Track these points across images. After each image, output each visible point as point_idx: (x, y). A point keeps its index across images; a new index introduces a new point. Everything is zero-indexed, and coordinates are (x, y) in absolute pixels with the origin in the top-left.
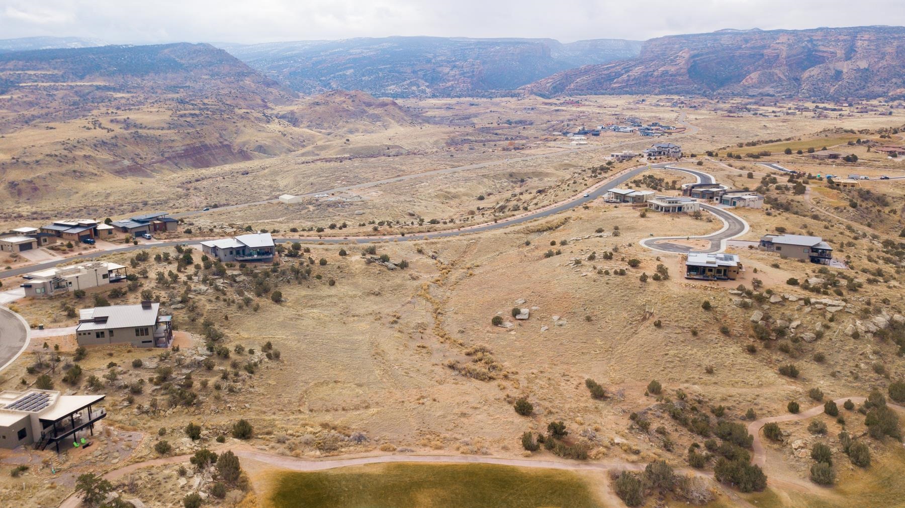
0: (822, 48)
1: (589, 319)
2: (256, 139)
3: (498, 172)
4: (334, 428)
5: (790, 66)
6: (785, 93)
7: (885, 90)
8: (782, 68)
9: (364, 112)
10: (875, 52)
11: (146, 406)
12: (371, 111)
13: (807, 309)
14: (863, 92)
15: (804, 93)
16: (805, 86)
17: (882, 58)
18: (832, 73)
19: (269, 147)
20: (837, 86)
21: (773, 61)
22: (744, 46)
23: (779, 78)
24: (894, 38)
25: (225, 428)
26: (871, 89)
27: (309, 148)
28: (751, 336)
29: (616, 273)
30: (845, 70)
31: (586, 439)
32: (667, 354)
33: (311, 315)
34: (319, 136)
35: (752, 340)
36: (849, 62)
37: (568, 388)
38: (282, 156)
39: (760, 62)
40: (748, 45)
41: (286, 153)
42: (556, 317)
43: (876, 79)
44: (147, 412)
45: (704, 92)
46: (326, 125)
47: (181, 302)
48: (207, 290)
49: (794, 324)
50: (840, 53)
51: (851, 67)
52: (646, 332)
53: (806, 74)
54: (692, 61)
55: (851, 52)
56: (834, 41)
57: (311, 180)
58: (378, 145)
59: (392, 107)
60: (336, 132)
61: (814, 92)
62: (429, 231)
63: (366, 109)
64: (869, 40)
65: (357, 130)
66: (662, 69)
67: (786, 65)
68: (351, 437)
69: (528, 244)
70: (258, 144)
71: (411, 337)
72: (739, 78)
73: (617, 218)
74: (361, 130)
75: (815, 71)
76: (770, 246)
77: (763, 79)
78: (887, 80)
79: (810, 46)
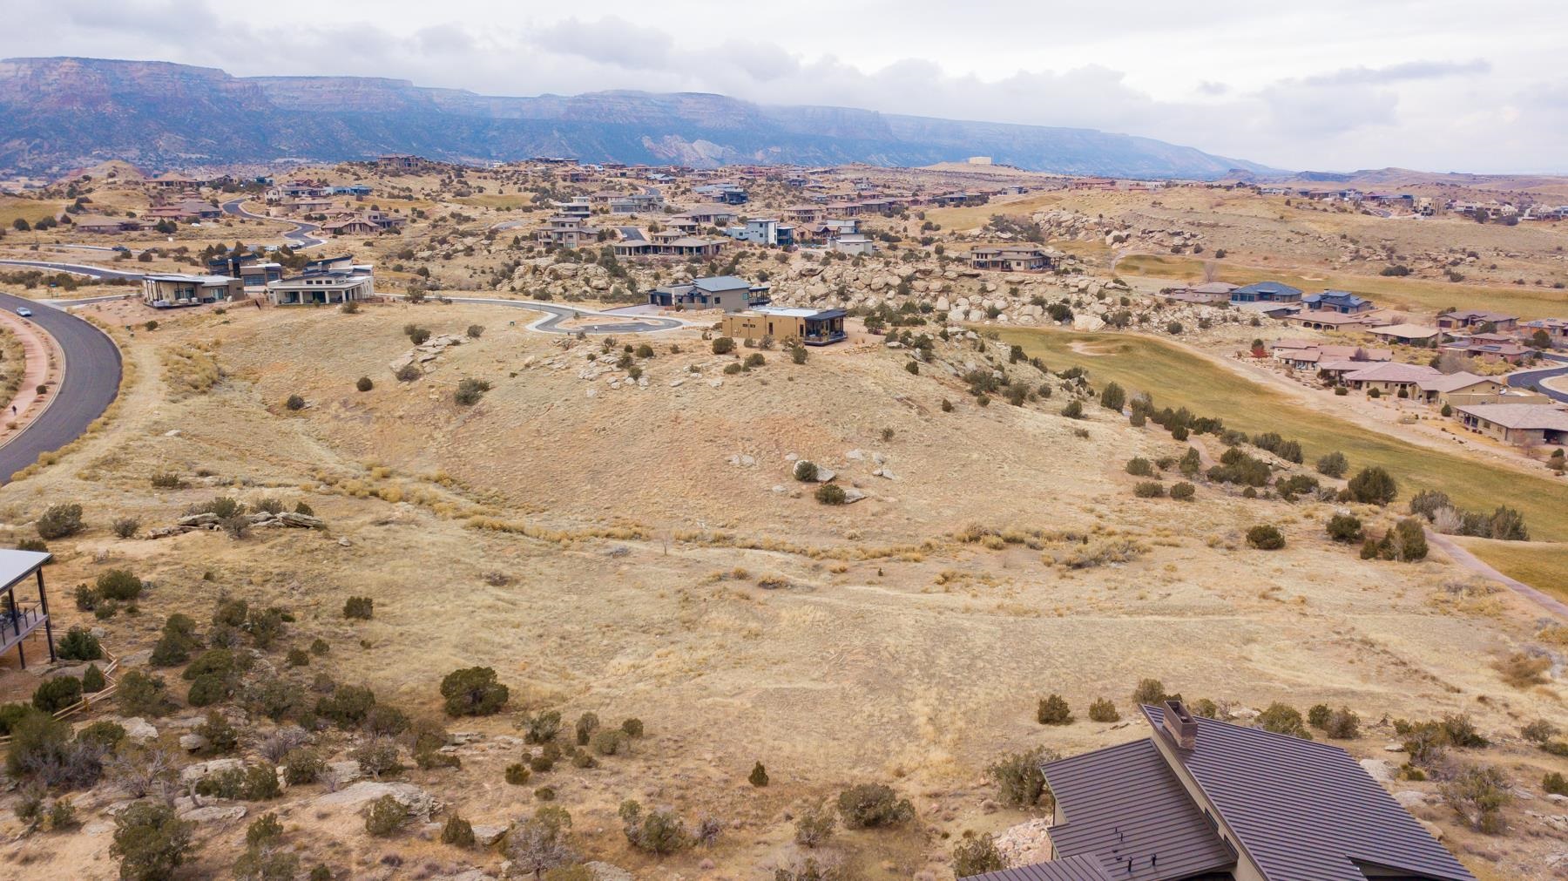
1: (890, 435)
42: (853, 454)
69: (298, 404)
76: (704, 300)
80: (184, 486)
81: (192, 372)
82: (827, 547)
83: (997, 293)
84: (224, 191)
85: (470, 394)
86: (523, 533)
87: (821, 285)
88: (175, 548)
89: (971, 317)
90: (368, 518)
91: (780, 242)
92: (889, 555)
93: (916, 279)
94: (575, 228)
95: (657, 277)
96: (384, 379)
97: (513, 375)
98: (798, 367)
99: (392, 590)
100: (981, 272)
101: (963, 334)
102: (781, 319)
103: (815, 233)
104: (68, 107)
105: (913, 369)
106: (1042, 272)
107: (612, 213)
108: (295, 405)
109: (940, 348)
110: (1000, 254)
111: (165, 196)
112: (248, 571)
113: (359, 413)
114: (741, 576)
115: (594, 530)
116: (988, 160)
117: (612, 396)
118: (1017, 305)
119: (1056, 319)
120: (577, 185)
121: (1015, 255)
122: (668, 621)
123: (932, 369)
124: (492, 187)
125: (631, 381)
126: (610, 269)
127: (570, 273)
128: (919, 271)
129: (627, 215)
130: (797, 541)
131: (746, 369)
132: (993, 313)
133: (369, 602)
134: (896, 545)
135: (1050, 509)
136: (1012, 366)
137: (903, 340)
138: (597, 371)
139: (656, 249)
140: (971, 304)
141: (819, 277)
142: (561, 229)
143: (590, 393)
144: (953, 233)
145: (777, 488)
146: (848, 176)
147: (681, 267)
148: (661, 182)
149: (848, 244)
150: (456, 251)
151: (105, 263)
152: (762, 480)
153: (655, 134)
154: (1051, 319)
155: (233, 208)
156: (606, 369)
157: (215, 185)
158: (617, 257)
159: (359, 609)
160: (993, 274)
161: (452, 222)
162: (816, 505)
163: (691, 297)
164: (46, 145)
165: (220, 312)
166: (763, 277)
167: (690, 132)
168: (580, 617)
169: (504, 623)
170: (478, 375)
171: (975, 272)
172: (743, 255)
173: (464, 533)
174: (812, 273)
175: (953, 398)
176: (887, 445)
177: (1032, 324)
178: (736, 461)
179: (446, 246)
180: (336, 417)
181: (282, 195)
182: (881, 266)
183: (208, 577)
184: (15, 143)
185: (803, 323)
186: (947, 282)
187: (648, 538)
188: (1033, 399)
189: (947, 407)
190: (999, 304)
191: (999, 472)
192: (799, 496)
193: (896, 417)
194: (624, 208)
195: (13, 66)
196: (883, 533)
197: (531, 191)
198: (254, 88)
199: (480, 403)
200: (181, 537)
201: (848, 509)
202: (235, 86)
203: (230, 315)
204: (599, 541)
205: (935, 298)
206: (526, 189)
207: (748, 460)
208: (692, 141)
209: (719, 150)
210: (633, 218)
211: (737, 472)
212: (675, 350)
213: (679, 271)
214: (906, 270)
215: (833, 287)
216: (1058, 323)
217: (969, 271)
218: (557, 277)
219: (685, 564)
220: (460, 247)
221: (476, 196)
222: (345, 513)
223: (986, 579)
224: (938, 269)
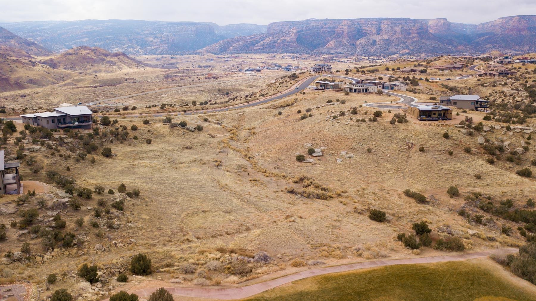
0: (365, 28)
1: (369, 151)
2: (27, 75)
3: (211, 89)
4: (232, 252)
5: (350, 37)
6: (349, 52)
7: (398, 50)
8: (346, 39)
9: (103, 60)
10: (391, 30)
11: (17, 253)
12: (108, 59)
13: (511, 133)
14: (387, 51)
15: (358, 52)
16: (359, 49)
17: (395, 34)
18: (371, 41)
19: (38, 80)
20: (374, 48)
21: (340, 35)
22: (324, 27)
23: (345, 44)
24: (400, 23)
25: (119, 266)
26: (391, 50)
27: (69, 81)
28: (485, 153)
29: (370, 120)
30: (377, 40)
31: (446, 234)
32: (442, 169)
33: (144, 164)
34: (75, 74)
35: (486, 155)
36: (379, 35)
37: (394, 198)
38: (50, 86)
39: (334, 36)
40: (326, 26)
41: (51, 84)
42: (343, 153)
43: (393, 44)
44: (19, 260)
45: (307, 52)
46: (77, 68)
47: (17, 158)
48: (40, 148)
49: (506, 143)
50: (374, 31)
51: (380, 38)
52: (415, 155)
53: (358, 42)
54: (298, 34)
55: (379, 31)
56: (370, 24)
57: (78, 97)
58: (119, 78)
59: (122, 57)
60: (86, 72)
61: (364, 51)
62: (203, 109)
63: (105, 58)
64: (387, 24)
65: (100, 71)
66: (282, 38)
67: (348, 37)
68: (256, 258)
69: (280, 114)
70: (30, 78)
71: (239, 175)
72: (324, 44)
73: (330, 96)
74: (103, 71)
75: (362, 40)
76: (450, 103)
77: (337, 44)
78: (398, 45)
79: (358, 27)
85: (305, 117)
102: (416, 109)
185: (419, 111)
189: (421, 150)
196: (285, 170)
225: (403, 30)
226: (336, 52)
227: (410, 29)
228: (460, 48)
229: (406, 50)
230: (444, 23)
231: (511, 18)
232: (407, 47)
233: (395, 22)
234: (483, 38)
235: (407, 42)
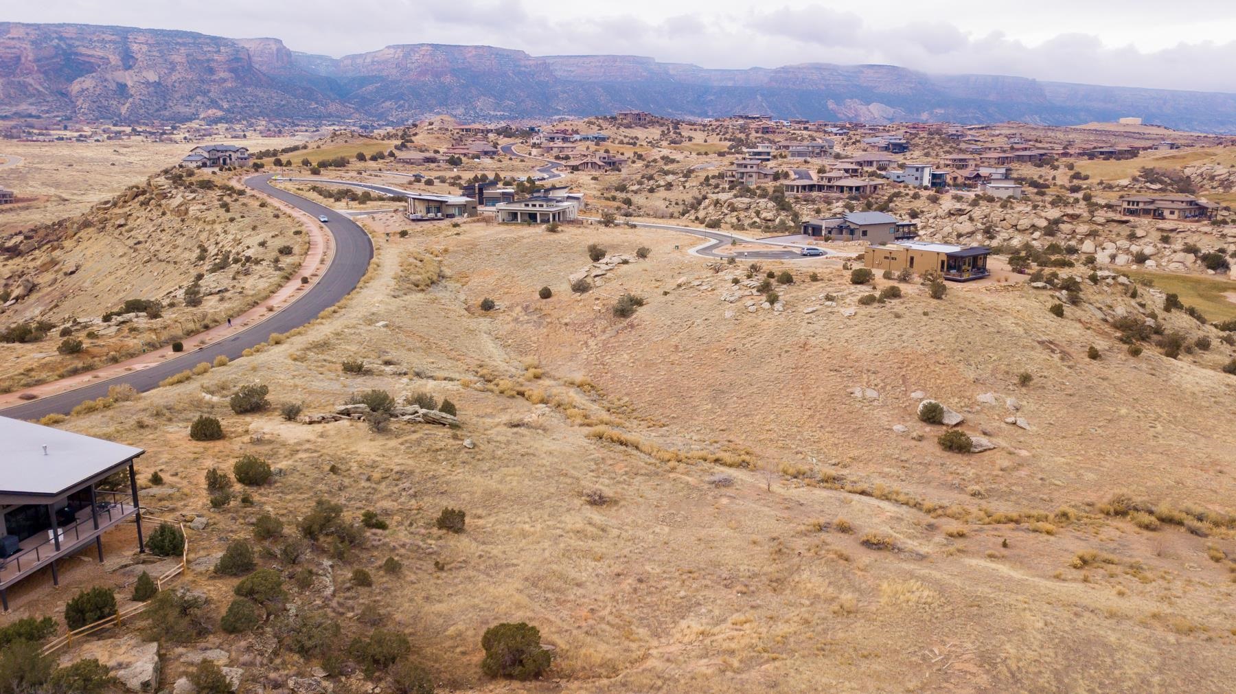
0: (83, 50)
5: (45, 73)
6: (55, 114)
7: (193, 111)
8: (34, 76)
10: (160, 60)
15: (84, 114)
16: (83, 104)
17: (173, 69)
18: (113, 86)
20: (128, 105)
21: (13, 65)
23: (36, 89)
24: (177, 43)
26: (175, 109)
30: (130, 84)
36: (131, 72)
43: (177, 96)
50: (114, 59)
51: (135, 79)
53: (75, 87)
55: (128, 60)
56: (99, 41)
61: (100, 112)
64: (147, 44)
67: (39, 71)
75: (87, 82)
76: (852, 232)
77: (12, 91)
78: (190, 98)
79: (64, 46)
80: (368, 372)
81: (418, 273)
82: (945, 503)
83: (1147, 240)
84: (505, 136)
85: (626, 308)
86: (637, 448)
87: (968, 224)
88: (322, 436)
89: (1117, 260)
90: (505, 418)
91: (933, 184)
92: (1017, 522)
93: (1063, 222)
94: (755, 169)
95: (818, 211)
96: (562, 289)
97: (666, 293)
98: (935, 302)
99: (492, 500)
100: (1131, 218)
101: (1114, 278)
102: (922, 253)
103: (967, 178)
104: (422, 79)
105: (1058, 311)
106: (1197, 221)
107: (790, 158)
108: (487, 306)
109: (1088, 291)
110: (1153, 202)
111: (464, 139)
112: (374, 466)
113: (535, 317)
114: (844, 529)
115: (704, 453)
116: (1138, 121)
117: (748, 319)
118: (1167, 252)
119: (1209, 267)
120: (766, 136)
121: (1169, 205)
122: (755, 575)
123: (1079, 313)
124: (699, 137)
125: (767, 305)
126: (778, 204)
127: (743, 206)
128: (1067, 215)
129: (801, 159)
130: (911, 490)
131: (881, 301)
132: (1141, 259)
133: (462, 515)
134: (1027, 511)
135: (1215, 485)
136: (1165, 314)
137: (1049, 281)
138: (738, 294)
139: (820, 188)
140: (1118, 249)
141: (966, 217)
142: (743, 170)
143: (728, 314)
144: (1101, 183)
145: (898, 427)
146: (1003, 132)
147: (840, 203)
148: (836, 134)
149: (998, 188)
150: (659, 186)
151: (401, 185)
152: (882, 416)
153: (839, 98)
154: (1203, 267)
155: (507, 149)
156: (747, 293)
157: (499, 132)
158: (786, 194)
159: (452, 522)
160: (1145, 221)
161: (661, 163)
162: (938, 451)
163: (840, 229)
164: (407, 105)
165: (456, 225)
166: (914, 215)
167: (868, 96)
168: (664, 556)
169: (587, 554)
170: (636, 292)
171: (1125, 218)
172: (897, 195)
173: (585, 442)
174: (960, 212)
175: (1101, 344)
176: (1024, 390)
177: (1182, 271)
178: (858, 394)
179: (651, 182)
180: (516, 320)
181: (543, 140)
182: (1029, 209)
183: (334, 469)
184: (388, 104)
185: (945, 258)
186: (1095, 227)
187: (755, 469)
188: (1189, 351)
189: (1094, 355)
190: (1148, 250)
191: (1151, 432)
192: (920, 438)
193: (1036, 361)
194: (800, 154)
195: (392, 51)
196: (1011, 493)
197: (730, 140)
198: (544, 64)
199: (634, 316)
200: (331, 426)
201: (973, 460)
202: (531, 62)
203: (464, 228)
204: (706, 465)
205: (1081, 241)
206: (726, 139)
207: (871, 394)
208: (869, 104)
209: (890, 111)
210: (806, 162)
211: (858, 405)
212: (814, 278)
213: (838, 207)
214: (1054, 213)
215: (979, 226)
216: (1211, 272)
217: (1118, 217)
218: (734, 209)
219: (790, 505)
220: (662, 183)
221: (686, 144)
222: (489, 410)
223: (1136, 569)
224: (1085, 214)
225: (192, 62)
226: (15, 114)
227: (208, 61)
228: (333, 107)
229: (215, 111)
230: (278, 50)
231: (414, 48)
232: (214, 104)
233: (165, 40)
234: (370, 88)
235: (209, 91)
